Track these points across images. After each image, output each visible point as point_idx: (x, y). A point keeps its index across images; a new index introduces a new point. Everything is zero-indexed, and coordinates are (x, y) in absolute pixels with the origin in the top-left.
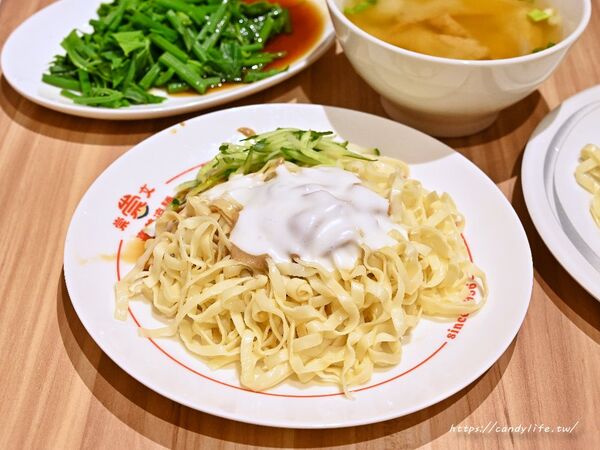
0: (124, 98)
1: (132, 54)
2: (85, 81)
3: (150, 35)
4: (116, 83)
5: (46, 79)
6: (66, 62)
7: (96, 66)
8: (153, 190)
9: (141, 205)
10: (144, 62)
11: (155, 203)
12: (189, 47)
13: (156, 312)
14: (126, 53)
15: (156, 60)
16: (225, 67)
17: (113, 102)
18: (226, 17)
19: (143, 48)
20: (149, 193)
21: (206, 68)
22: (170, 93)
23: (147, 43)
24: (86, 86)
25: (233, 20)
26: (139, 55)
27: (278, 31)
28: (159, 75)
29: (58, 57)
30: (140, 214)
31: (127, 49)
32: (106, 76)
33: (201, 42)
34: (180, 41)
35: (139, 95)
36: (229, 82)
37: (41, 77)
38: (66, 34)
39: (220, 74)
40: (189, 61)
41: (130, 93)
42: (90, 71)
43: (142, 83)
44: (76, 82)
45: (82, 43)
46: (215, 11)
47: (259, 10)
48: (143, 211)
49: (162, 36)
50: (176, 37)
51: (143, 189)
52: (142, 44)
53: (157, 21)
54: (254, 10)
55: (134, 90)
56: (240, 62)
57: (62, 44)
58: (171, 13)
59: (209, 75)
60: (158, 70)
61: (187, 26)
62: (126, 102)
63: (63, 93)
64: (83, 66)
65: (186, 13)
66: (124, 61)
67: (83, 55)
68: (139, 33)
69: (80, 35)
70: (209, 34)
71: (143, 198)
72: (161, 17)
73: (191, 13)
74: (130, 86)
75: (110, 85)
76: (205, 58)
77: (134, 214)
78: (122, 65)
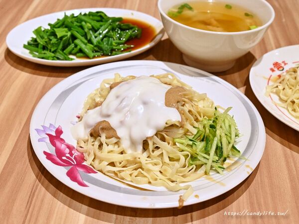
0: (54, 57)
1: (61, 38)
2: (41, 48)
3: (71, 31)
4: (53, 50)
5: (25, 47)
6: (35, 40)
7: (46, 42)
8: (287, 64)
9: (281, 67)
10: (67, 42)
11: (286, 68)
12: (88, 38)
13: (281, 99)
14: (58, 37)
15: (73, 42)
16: (104, 48)
17: (49, 57)
18: (109, 27)
19: (67, 36)
20: (285, 64)
21: (95, 48)
22: (77, 57)
23: (69, 34)
24: (40, 50)
25: (113, 29)
26: (64, 39)
27: (134, 37)
28: (73, 49)
29: (32, 38)
30: (280, 69)
31: (59, 35)
32: (49, 46)
33: (96, 37)
34: (85, 35)
35: (62, 56)
36: (104, 55)
37: (23, 46)
38: (36, 28)
39: (101, 52)
40: (88, 44)
41: (58, 55)
42: (44, 44)
43: (65, 51)
44: (36, 49)
45: (43, 33)
46: (104, 25)
47: (127, 27)
48: (282, 69)
49: (77, 32)
50: (84, 34)
51: (283, 62)
52: (66, 34)
53: (76, 25)
54: (124, 27)
55: (61, 54)
56: (111, 47)
57: (33, 32)
58: (83, 23)
59: (96, 51)
60: (73, 46)
61: (90, 29)
62: (55, 58)
63: (30, 53)
64: (41, 42)
65: (90, 23)
66: (57, 41)
67: (42, 37)
68: (66, 29)
69: (43, 29)
70: (100, 34)
71: (283, 65)
72: (78, 24)
73: (92, 24)
74: (59, 52)
75: (50, 51)
76: (95, 44)
77: (278, 69)
78: (56, 42)
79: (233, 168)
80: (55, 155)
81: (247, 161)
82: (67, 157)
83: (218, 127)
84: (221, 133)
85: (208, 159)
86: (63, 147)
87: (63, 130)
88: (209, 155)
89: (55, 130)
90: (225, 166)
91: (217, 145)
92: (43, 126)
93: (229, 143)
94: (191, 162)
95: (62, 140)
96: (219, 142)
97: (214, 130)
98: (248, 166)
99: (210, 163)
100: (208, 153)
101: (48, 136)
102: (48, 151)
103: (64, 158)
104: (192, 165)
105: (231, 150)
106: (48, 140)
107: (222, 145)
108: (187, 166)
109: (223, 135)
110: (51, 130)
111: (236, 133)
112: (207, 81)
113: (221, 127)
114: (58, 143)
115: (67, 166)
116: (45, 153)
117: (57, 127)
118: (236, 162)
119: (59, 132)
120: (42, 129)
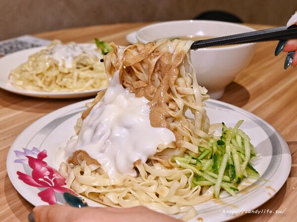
79: (249, 190)
80: (31, 176)
81: (267, 183)
82: (45, 179)
83: (227, 142)
84: (231, 149)
85: (216, 179)
86: (43, 169)
87: (47, 154)
88: (218, 174)
89: (38, 153)
90: (240, 188)
91: (227, 163)
92: (25, 149)
93: (243, 161)
94: (195, 182)
95: (45, 163)
96: (230, 159)
97: (223, 146)
98: (269, 187)
99: (219, 183)
100: (216, 172)
101: (27, 159)
102: (23, 172)
103: (41, 179)
104: (196, 185)
105: (246, 169)
106: (27, 162)
107: (234, 163)
108: (190, 187)
109: (234, 151)
110: (33, 153)
111: (251, 151)
112: (219, 109)
113: (231, 142)
114: (38, 166)
115: (41, 187)
116: (19, 173)
117: (41, 151)
118: (254, 185)
119: (42, 155)
120: (23, 151)
